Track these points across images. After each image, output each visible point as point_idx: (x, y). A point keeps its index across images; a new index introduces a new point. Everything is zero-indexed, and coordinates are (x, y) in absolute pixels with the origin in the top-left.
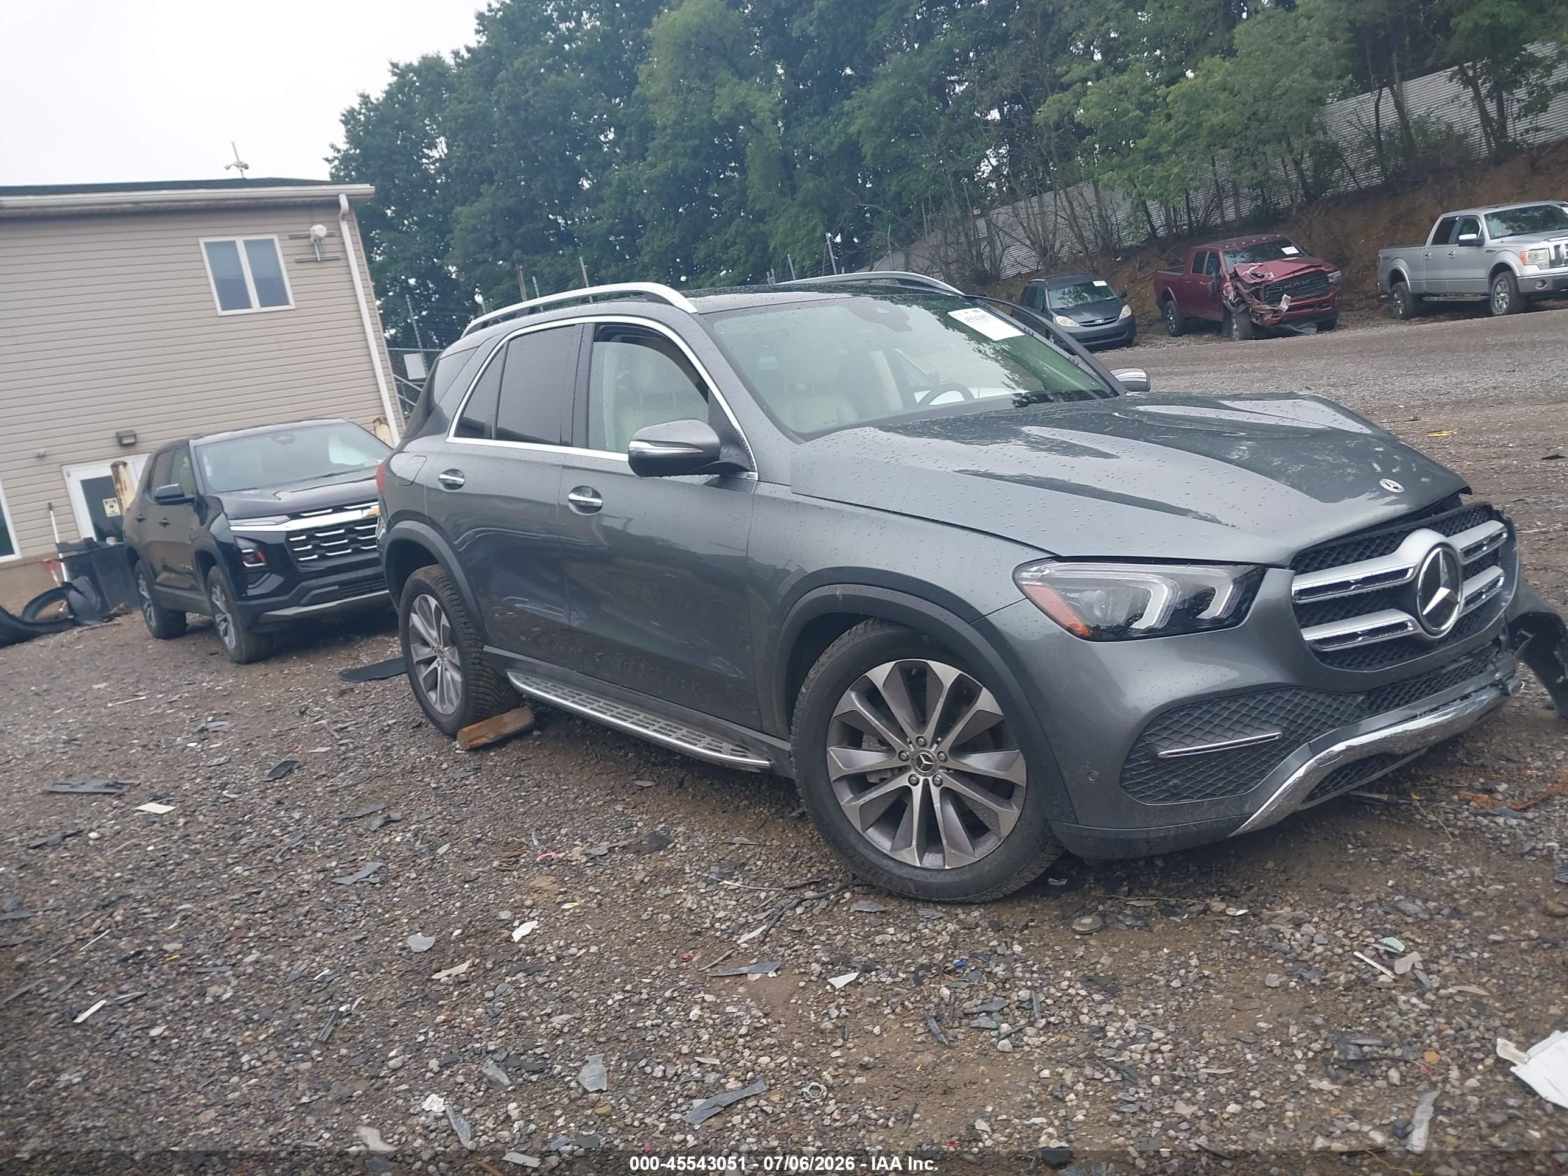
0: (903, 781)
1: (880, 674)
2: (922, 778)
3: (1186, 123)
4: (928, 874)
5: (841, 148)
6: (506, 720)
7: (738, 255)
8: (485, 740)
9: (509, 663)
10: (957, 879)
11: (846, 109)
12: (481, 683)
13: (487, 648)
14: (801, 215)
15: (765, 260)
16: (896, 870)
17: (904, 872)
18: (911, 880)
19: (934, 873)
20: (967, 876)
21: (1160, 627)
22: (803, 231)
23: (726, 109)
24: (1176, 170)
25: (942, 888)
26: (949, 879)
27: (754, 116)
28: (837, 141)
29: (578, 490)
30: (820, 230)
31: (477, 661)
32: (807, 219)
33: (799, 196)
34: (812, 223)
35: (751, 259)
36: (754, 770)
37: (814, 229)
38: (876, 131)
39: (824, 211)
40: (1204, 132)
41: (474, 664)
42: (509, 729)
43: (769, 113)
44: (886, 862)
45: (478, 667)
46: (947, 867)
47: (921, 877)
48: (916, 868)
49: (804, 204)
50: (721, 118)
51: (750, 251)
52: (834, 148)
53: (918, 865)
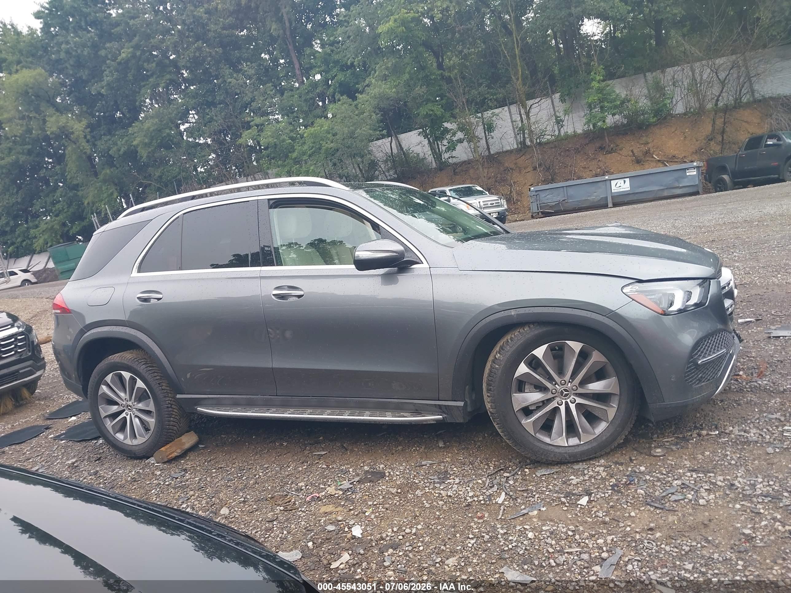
0: (554, 404)
1: (540, 352)
2: (564, 401)
3: (313, 147)
4: (573, 448)
5: (125, 153)
6: (184, 441)
7: (62, 208)
8: (175, 454)
9: (198, 402)
10: (590, 447)
11: (130, 132)
12: (172, 419)
13: (178, 396)
14: (103, 187)
15: (80, 210)
16: (557, 450)
17: (560, 450)
18: (566, 453)
19: (576, 447)
20: (595, 444)
21: (683, 308)
22: (105, 195)
23: (54, 129)
24: (312, 168)
25: (583, 453)
26: (585, 448)
27: (73, 133)
28: (123, 150)
29: (277, 288)
30: (115, 194)
31: (169, 405)
32: (107, 189)
33: (101, 177)
34: (111, 191)
35: (71, 210)
36: (432, 422)
37: (112, 194)
38: (146, 145)
39: (116, 185)
40: (323, 151)
41: (168, 407)
42: (187, 446)
43: (81, 132)
44: (550, 447)
45: (170, 409)
46: (582, 443)
47: (571, 450)
48: (566, 447)
49: (105, 181)
50: (51, 134)
51: (70, 206)
52: (121, 152)
53: (567, 445)
